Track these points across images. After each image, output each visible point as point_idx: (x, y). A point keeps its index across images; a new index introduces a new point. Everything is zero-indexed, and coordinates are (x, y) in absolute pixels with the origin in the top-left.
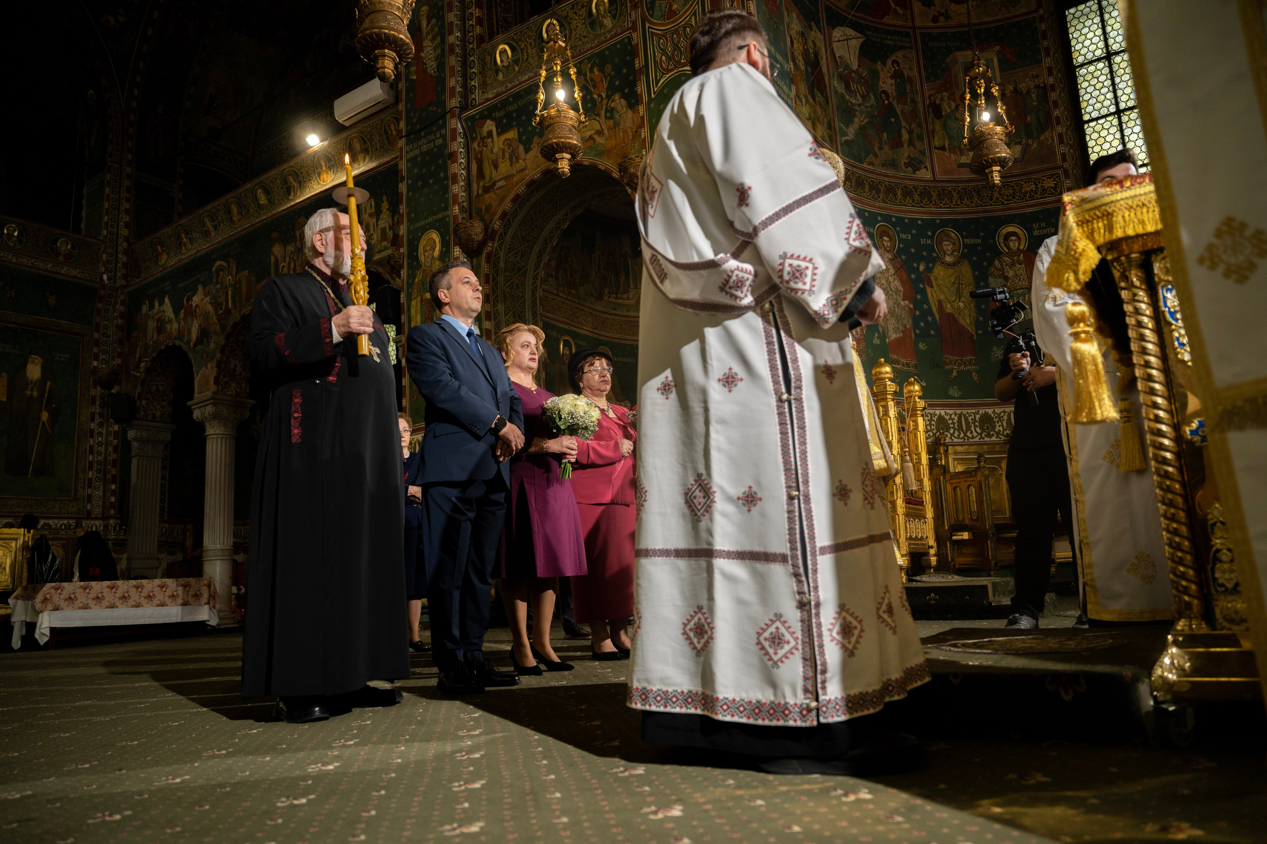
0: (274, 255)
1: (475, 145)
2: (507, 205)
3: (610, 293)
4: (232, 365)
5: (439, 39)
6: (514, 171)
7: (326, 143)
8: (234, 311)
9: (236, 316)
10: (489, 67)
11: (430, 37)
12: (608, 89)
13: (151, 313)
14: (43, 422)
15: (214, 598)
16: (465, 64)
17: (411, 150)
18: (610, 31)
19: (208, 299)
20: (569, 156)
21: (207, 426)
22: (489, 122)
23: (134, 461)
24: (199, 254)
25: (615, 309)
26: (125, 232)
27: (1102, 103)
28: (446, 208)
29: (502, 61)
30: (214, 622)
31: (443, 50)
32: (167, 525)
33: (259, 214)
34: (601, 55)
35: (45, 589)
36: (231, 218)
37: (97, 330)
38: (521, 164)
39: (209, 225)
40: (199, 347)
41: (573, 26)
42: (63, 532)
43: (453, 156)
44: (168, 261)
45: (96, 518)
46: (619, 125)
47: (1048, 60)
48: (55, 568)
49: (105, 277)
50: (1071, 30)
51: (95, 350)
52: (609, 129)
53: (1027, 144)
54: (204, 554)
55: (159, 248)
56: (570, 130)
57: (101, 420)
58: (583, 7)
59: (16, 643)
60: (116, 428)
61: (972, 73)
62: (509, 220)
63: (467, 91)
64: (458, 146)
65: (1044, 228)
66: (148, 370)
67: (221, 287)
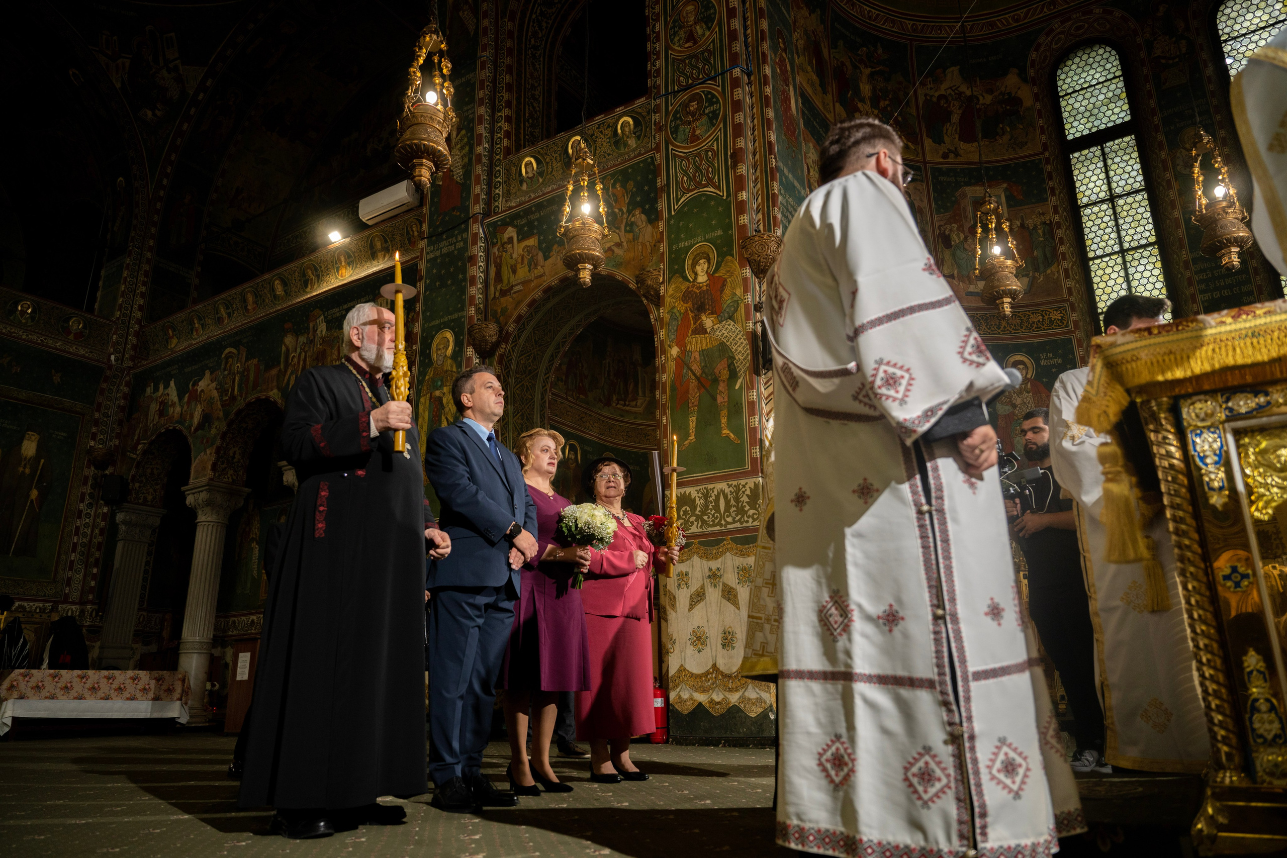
0: (285, 345)
1: (495, 250)
2: (523, 309)
3: (618, 400)
4: (231, 453)
5: (467, 148)
6: (532, 277)
7: (348, 240)
8: (239, 398)
9: (241, 403)
10: (513, 177)
11: (459, 146)
12: (629, 204)
13: (154, 396)
14: (32, 501)
15: (187, 694)
16: (491, 173)
17: (432, 252)
18: (633, 150)
19: (214, 384)
20: (590, 267)
21: (200, 512)
22: (510, 229)
23: (120, 545)
24: (209, 340)
25: (622, 416)
26: (139, 315)
27: (1106, 242)
28: (462, 309)
29: (527, 172)
30: (184, 720)
31: (470, 160)
32: (145, 614)
33: (275, 304)
34: (624, 172)
35: (12, 675)
36: (246, 307)
37: (98, 410)
38: (539, 270)
39: (223, 311)
40: (200, 432)
41: (598, 144)
42: (38, 616)
43: (472, 259)
44: (178, 345)
45: (73, 603)
46: (638, 238)
47: (1054, 199)
48: (25, 653)
49: (113, 357)
50: (1076, 172)
51: (94, 430)
52: (628, 242)
53: (1034, 277)
54: (182, 646)
55: (170, 332)
56: (593, 242)
57: (91, 501)
58: (609, 126)
60: (105, 510)
61: (983, 209)
62: (523, 324)
63: (491, 198)
64: (478, 250)
65: (1051, 358)
66: (145, 453)
67: (229, 374)
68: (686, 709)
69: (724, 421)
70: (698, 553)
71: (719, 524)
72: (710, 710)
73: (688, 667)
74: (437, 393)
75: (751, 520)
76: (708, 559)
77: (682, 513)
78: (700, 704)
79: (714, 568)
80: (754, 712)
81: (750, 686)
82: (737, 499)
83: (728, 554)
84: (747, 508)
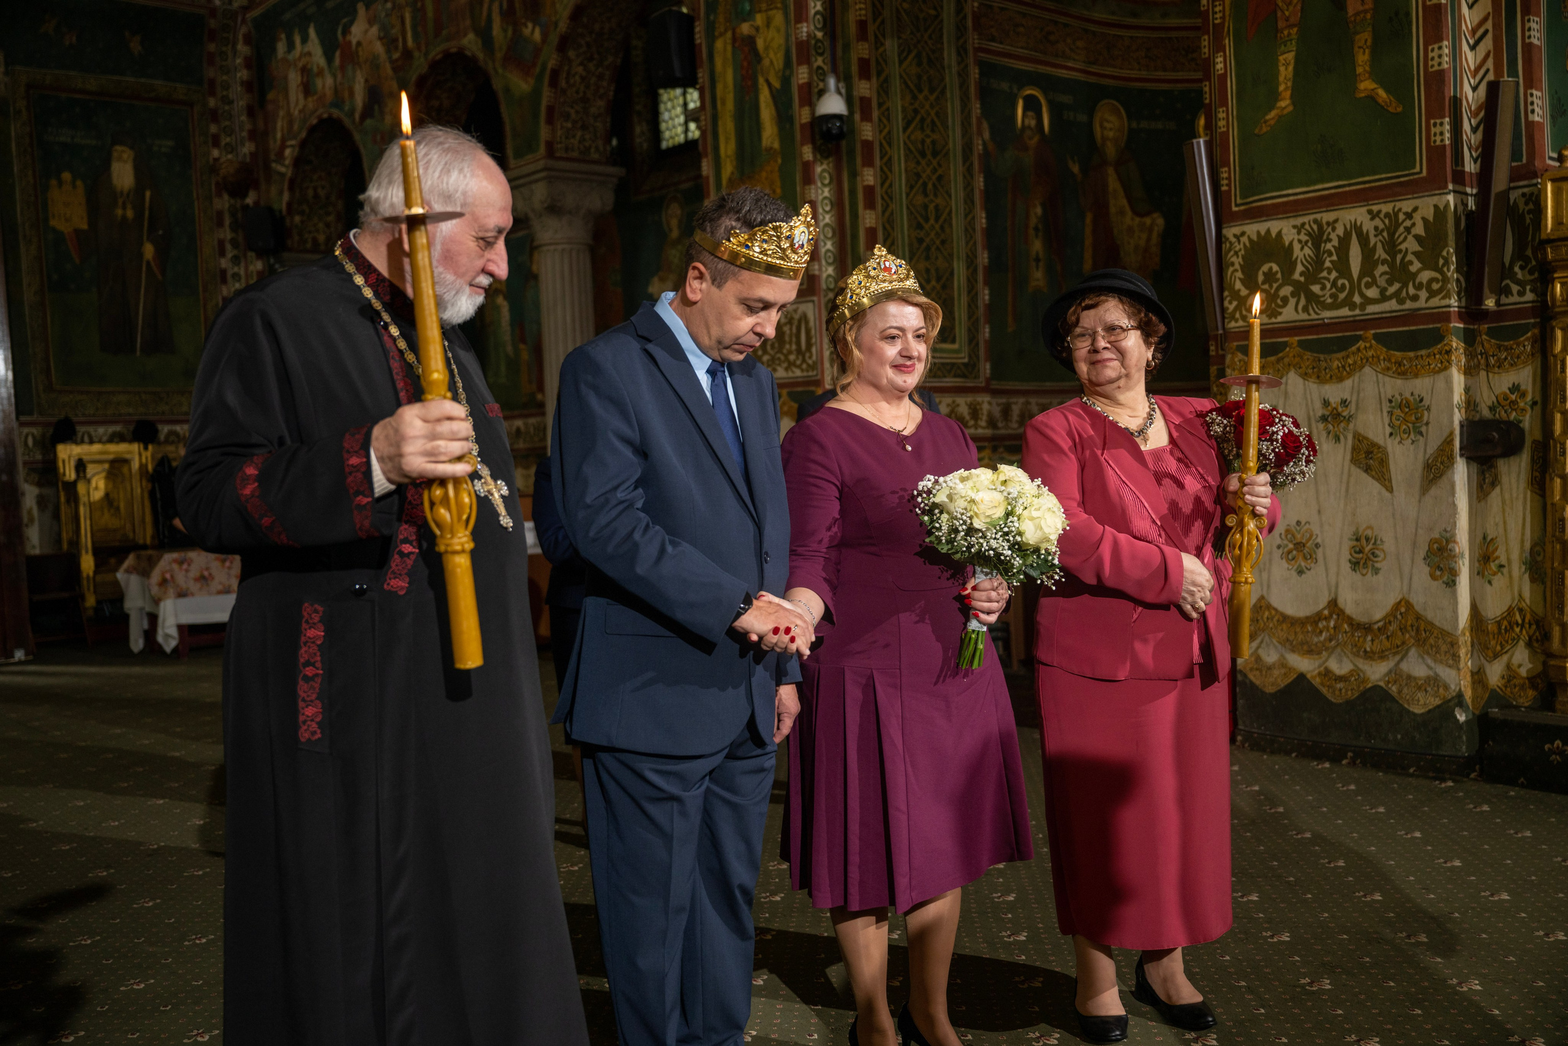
8: (416, 54)
13: (290, 57)
14: (148, 263)
19: (374, 30)
35: (163, 562)
37: (212, 93)
40: (369, 122)
51: (213, 129)
57: (235, 252)
59: (137, 643)
60: (259, 265)
66: (297, 162)
67: (394, 8)
68: (1272, 683)
69: (1363, 58)
70: (1297, 366)
71: (1348, 303)
72: (1324, 690)
73: (1275, 602)
74: (745, 28)
75: (1423, 294)
76: (1321, 380)
77: (1261, 278)
78: (1302, 677)
79: (1334, 400)
80: (1421, 704)
81: (1413, 652)
82: (1391, 247)
83: (1367, 369)
84: (1416, 266)
